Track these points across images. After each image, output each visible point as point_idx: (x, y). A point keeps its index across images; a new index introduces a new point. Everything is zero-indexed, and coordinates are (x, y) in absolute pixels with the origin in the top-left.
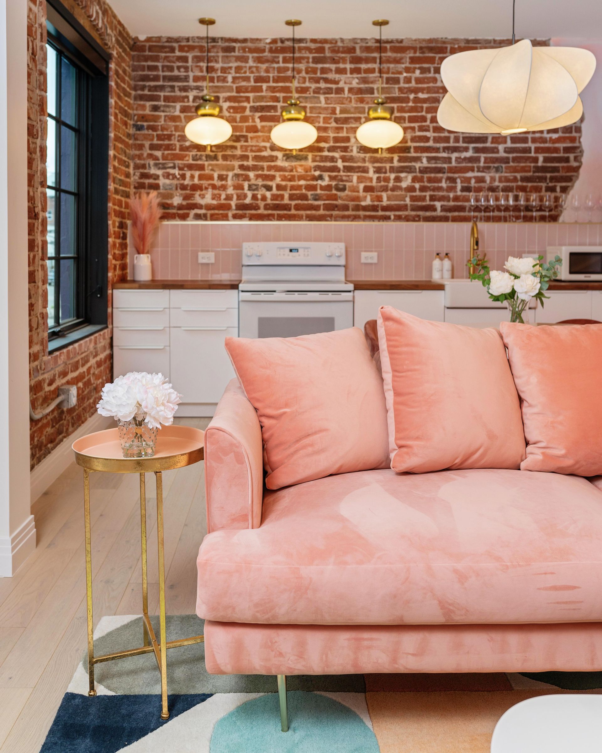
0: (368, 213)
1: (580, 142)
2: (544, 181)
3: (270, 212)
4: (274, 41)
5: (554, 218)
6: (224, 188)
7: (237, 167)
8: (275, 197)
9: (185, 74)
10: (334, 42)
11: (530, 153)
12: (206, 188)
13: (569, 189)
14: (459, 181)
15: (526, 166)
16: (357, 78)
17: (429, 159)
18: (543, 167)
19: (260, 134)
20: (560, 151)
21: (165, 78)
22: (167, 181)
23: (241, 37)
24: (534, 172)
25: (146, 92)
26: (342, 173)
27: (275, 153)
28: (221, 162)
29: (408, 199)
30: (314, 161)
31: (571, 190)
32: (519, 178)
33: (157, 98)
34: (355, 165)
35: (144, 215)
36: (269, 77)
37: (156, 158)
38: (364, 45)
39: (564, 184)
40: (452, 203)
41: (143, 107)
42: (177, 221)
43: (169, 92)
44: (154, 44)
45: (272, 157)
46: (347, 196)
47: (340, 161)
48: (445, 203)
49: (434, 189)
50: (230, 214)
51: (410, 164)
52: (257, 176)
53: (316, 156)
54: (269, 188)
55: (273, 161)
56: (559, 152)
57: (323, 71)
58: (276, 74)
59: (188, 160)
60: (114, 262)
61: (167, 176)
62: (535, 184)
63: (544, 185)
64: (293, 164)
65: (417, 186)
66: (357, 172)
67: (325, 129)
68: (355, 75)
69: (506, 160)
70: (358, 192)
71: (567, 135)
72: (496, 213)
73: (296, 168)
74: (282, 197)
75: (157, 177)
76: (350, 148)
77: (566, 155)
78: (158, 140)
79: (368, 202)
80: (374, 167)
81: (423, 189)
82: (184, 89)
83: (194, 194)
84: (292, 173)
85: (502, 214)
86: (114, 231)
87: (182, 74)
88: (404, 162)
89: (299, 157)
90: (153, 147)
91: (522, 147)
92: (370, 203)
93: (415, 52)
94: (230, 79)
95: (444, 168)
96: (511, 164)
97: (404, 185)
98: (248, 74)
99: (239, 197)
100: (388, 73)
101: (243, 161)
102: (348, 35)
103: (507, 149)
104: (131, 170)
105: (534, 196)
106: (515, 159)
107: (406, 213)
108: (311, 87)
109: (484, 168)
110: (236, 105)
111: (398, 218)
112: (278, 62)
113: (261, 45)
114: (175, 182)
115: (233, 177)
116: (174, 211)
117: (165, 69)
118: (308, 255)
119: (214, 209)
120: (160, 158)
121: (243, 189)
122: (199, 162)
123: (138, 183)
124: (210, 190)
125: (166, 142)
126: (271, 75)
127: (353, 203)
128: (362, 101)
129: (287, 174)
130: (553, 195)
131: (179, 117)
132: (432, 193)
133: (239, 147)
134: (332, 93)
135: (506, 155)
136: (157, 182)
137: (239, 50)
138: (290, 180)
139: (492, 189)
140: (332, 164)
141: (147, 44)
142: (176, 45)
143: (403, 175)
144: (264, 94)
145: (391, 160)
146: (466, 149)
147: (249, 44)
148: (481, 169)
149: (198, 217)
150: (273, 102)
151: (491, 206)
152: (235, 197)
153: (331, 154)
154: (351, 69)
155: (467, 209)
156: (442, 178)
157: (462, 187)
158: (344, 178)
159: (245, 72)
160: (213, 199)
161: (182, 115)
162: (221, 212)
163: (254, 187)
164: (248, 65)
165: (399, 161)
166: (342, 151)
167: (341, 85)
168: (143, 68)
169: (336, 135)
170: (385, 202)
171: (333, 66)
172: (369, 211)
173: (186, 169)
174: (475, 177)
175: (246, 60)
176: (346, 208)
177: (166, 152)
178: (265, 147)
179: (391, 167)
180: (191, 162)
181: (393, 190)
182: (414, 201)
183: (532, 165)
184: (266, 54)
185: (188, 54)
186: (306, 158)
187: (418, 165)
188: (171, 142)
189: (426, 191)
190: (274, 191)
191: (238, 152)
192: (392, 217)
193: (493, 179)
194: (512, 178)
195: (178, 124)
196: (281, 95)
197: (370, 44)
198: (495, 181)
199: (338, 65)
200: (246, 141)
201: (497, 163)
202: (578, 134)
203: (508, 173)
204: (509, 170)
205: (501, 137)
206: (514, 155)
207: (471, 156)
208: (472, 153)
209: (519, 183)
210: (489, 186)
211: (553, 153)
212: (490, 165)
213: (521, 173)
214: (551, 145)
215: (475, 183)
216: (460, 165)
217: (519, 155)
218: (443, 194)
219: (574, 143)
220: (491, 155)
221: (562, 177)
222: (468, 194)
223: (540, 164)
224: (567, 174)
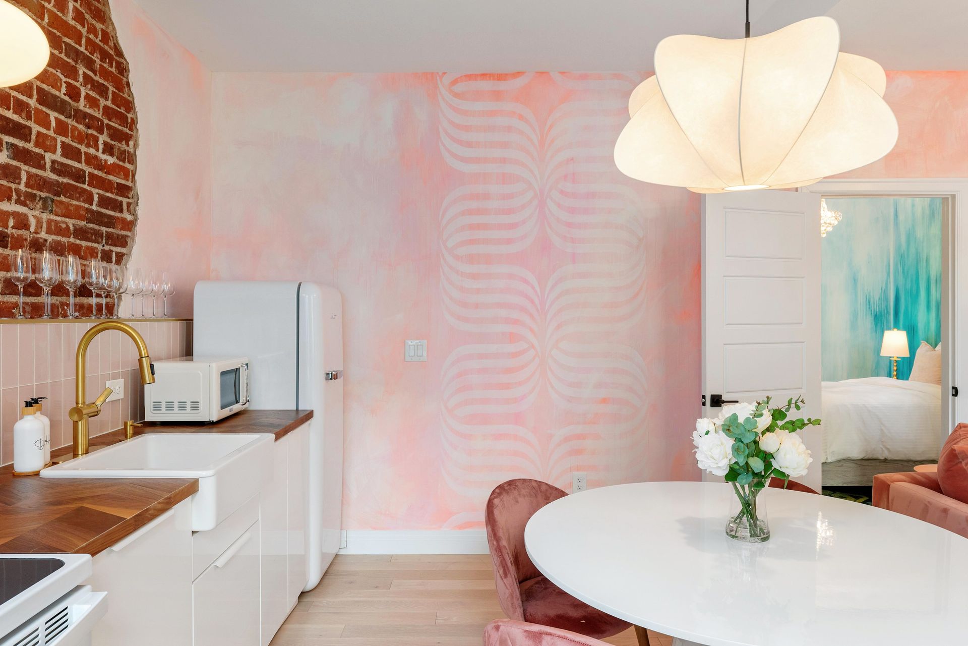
2: (99, 240)
11: (84, 183)
13: (124, 258)
15: (80, 207)
18: (98, 213)
24: (89, 221)
31: (127, 261)
32: (72, 228)
39: (119, 249)
62: (90, 244)
63: (100, 247)
69: (55, 188)
71: (121, 163)
77: (120, 198)
91: (74, 167)
96: (62, 198)
103: (56, 166)
106: (66, 190)
109: (27, 196)
130: (108, 267)
135: (54, 177)
139: (36, 245)
148: (22, 198)
174: (14, 214)
183: (87, 206)
193: (39, 224)
194: (63, 226)
198: (41, 228)
201: (45, 190)
202: (131, 165)
203: (58, 216)
204: (60, 209)
205: (49, 138)
206: (65, 180)
207: (6, 163)
208: (8, 156)
209: (72, 240)
210: (34, 237)
211: (107, 191)
212: (35, 192)
213: (73, 220)
214: (104, 175)
215: (13, 227)
217: (71, 182)
219: (127, 181)
220: (35, 170)
221: (118, 236)
222: (1, 250)
223: (94, 207)
224: (123, 232)
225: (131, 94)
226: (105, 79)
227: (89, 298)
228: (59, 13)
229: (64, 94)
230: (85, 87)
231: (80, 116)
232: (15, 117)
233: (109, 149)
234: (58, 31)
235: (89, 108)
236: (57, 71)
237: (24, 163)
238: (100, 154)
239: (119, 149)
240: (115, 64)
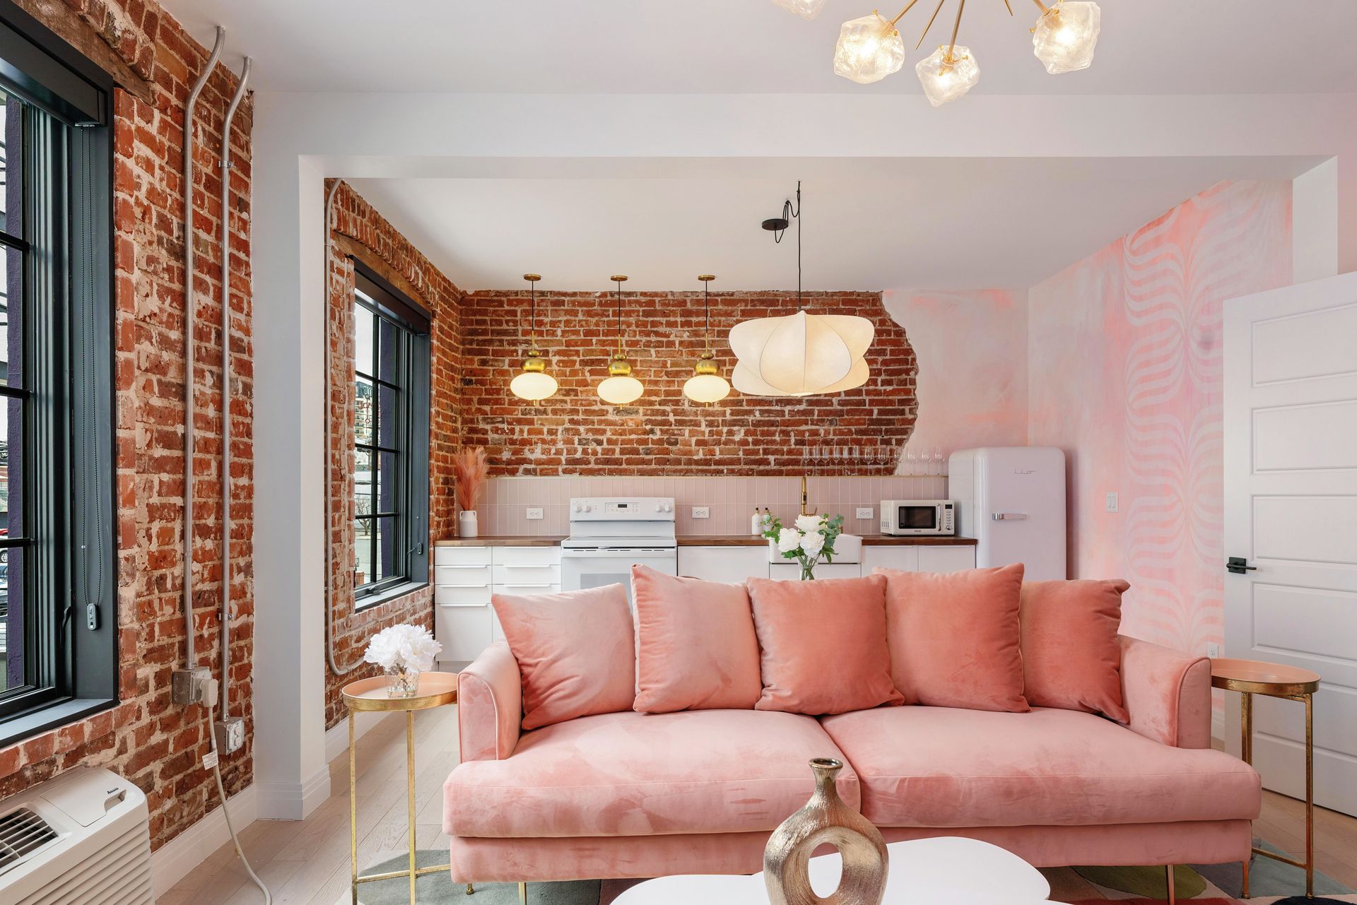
0: (700, 467)
1: (915, 394)
2: (879, 434)
3: (600, 466)
4: (604, 295)
5: (890, 472)
6: (554, 442)
7: (567, 421)
8: (605, 452)
9: (513, 328)
10: (664, 295)
11: (865, 405)
12: (536, 443)
13: (904, 441)
14: (792, 434)
15: (860, 419)
16: (688, 331)
17: (762, 412)
18: (877, 419)
19: (589, 388)
20: (895, 403)
21: (493, 332)
22: (496, 436)
23: (570, 290)
24: (869, 425)
25: (475, 346)
26: (673, 427)
27: (604, 407)
28: (550, 416)
29: (741, 453)
30: (645, 415)
31: (906, 442)
32: (854, 430)
33: (485, 352)
34: (687, 418)
35: (470, 471)
36: (599, 330)
37: (485, 413)
38: (695, 298)
39: (899, 437)
40: (786, 457)
41: (472, 361)
42: (506, 476)
43: (498, 346)
44: (482, 298)
45: (604, 410)
46: (679, 449)
47: (671, 414)
48: (779, 457)
49: (767, 444)
50: (560, 470)
51: (743, 417)
52: (588, 431)
53: (647, 410)
54: (599, 443)
55: (603, 415)
56: (893, 404)
57: (654, 324)
58: (606, 328)
59: (517, 415)
60: (437, 519)
61: (496, 430)
62: (870, 437)
63: (878, 438)
64: (624, 418)
65: (750, 439)
66: (689, 426)
67: (656, 383)
68: (686, 329)
69: (841, 413)
70: (691, 446)
71: (901, 387)
72: (831, 467)
73: (627, 422)
74: (613, 451)
75: (485, 432)
76: (682, 402)
77: (901, 407)
78: (486, 394)
79: (700, 456)
80: (706, 421)
81: (756, 443)
82: (514, 343)
83: (524, 449)
84: (623, 427)
85: (836, 467)
86: (438, 488)
87: (512, 328)
88: (736, 415)
89: (630, 411)
90: (481, 402)
91: (855, 399)
92: (703, 457)
93: (746, 306)
94: (559, 333)
95: (778, 421)
96: (846, 417)
97: (737, 438)
98: (577, 328)
99: (569, 452)
100: (719, 326)
101: (573, 415)
102: (678, 288)
103: (841, 403)
104: (459, 425)
105: (868, 449)
106: (849, 412)
107: (739, 467)
108: (641, 341)
109: (818, 420)
110: (566, 358)
111: (732, 472)
112: (608, 316)
113: (591, 299)
114: (504, 436)
115: (562, 432)
116: (504, 466)
117: (494, 323)
118: (637, 510)
119: (543, 464)
120: (489, 413)
121: (573, 444)
122: (528, 417)
123: (466, 438)
124: (539, 445)
125: (495, 396)
126: (601, 329)
127: (685, 457)
128: (693, 354)
129: (618, 428)
130: (888, 448)
131: (508, 371)
132: (765, 446)
133: (569, 401)
134: (663, 347)
135: (839, 408)
136: (485, 436)
137: (568, 304)
138: (621, 435)
139: (827, 442)
140: (664, 418)
141: (476, 298)
142: (504, 299)
143: (735, 428)
144: (594, 347)
145: (724, 414)
146: (799, 402)
147: (578, 298)
148: (815, 422)
149: (527, 472)
150: (603, 356)
151: (825, 459)
152: (565, 451)
153: (662, 408)
154: (681, 321)
155: (802, 462)
156: (776, 431)
157: (796, 440)
158: (676, 432)
159: (575, 326)
160: (543, 454)
161: (511, 369)
162: (551, 467)
163: (585, 442)
164: (577, 319)
165: (732, 414)
166: (673, 405)
167: (672, 338)
168: (471, 323)
169: (667, 388)
170: (718, 457)
171: (664, 320)
172: (702, 465)
173: (514, 423)
174: (809, 430)
175: (575, 314)
176: (678, 462)
177: (495, 407)
178: (596, 401)
179: (722, 420)
180: (520, 416)
181: (726, 443)
182: (747, 455)
183: (867, 417)
184: (596, 308)
185: (516, 308)
186: (637, 412)
187: (751, 418)
188: (500, 397)
189: (760, 445)
190: (605, 445)
191: (568, 406)
192: (725, 471)
193: (827, 432)
194: (846, 430)
195: (507, 378)
196: (611, 349)
197: (700, 297)
198: (829, 434)
199: (668, 319)
200: (577, 395)
201: (831, 416)
202: (912, 386)
203: (843, 426)
204: (844, 422)
206: (848, 408)
207: (804, 409)
208: (806, 406)
209: (854, 436)
210: (824, 439)
211: (887, 406)
212: (824, 418)
213: (855, 426)
214: (885, 398)
215: (809, 436)
216: (794, 418)
217: (853, 407)
218: (777, 447)
219: (909, 395)
220: (824, 408)
221: (897, 430)
222: (801, 447)
223: (874, 417)
224: (903, 427)
225: (910, 345)
227: (867, 465)
233: (884, 383)
237: (817, 406)
238: (879, 387)
239: (899, 380)
240: (893, 333)
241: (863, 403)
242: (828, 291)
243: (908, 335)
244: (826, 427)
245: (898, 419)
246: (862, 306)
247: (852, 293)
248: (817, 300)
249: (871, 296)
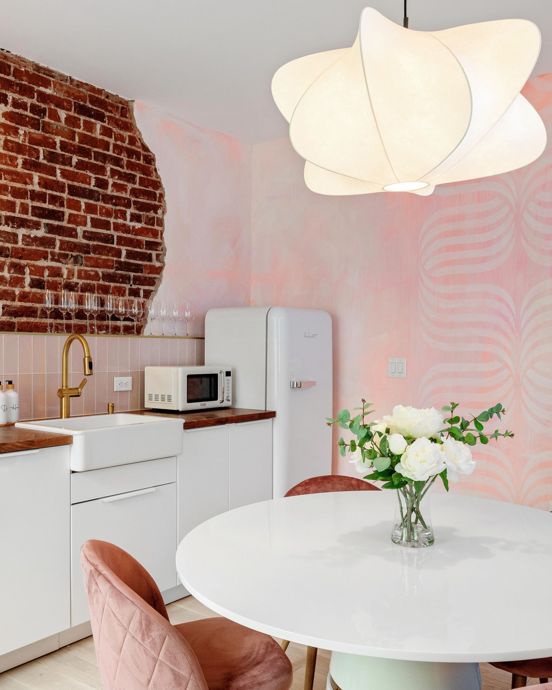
1: (162, 238)
2: (128, 282)
11: (113, 243)
13: (152, 293)
14: (27, 270)
15: (108, 260)
18: (126, 263)
20: (143, 245)
24: (117, 269)
31: (154, 295)
32: (101, 274)
39: (147, 288)
40: (17, 304)
48: (8, 303)
56: (142, 247)
62: (118, 285)
63: (128, 286)
69: (86, 249)
71: (149, 227)
77: (149, 252)
85: (85, 323)
91: (103, 234)
95: (8, 248)
96: (92, 255)
103: (87, 234)
105: (119, 300)
106: (96, 249)
109: (60, 255)
130: (136, 300)
135: (85, 241)
139: (70, 287)
146: (37, 226)
148: (56, 258)
151: (72, 310)
155: (40, 313)
157: (32, 280)
174: (48, 268)
183: (115, 259)
193: (71, 273)
194: (93, 273)
198: (73, 275)
201: (76, 251)
202: (160, 227)
203: (89, 267)
204: (90, 262)
205: (80, 216)
206: (95, 243)
207: (43, 236)
208: (44, 232)
209: (101, 282)
210: (66, 282)
211: (135, 247)
212: (67, 252)
213: (102, 269)
214: (132, 237)
215: (48, 276)
216: (30, 247)
217: (100, 244)
218: (5, 288)
219: (157, 238)
220: (67, 239)
221: (145, 278)
222: (39, 291)
223: (123, 259)
224: (151, 276)
225: (158, 177)
226: (132, 170)
227: (118, 321)
228: (88, 133)
229: (94, 186)
230: (113, 178)
231: (107, 199)
232: (51, 207)
233: (135, 218)
234: (87, 145)
235: (116, 192)
236: (87, 172)
237: (59, 235)
238: (128, 223)
239: (147, 217)
240: (142, 157)
241: (109, 239)
242: (74, 77)
243: (158, 164)
244: (69, 266)
245: (146, 265)
246: (111, 112)
247: (100, 91)
248: (61, 85)
249: (121, 103)
